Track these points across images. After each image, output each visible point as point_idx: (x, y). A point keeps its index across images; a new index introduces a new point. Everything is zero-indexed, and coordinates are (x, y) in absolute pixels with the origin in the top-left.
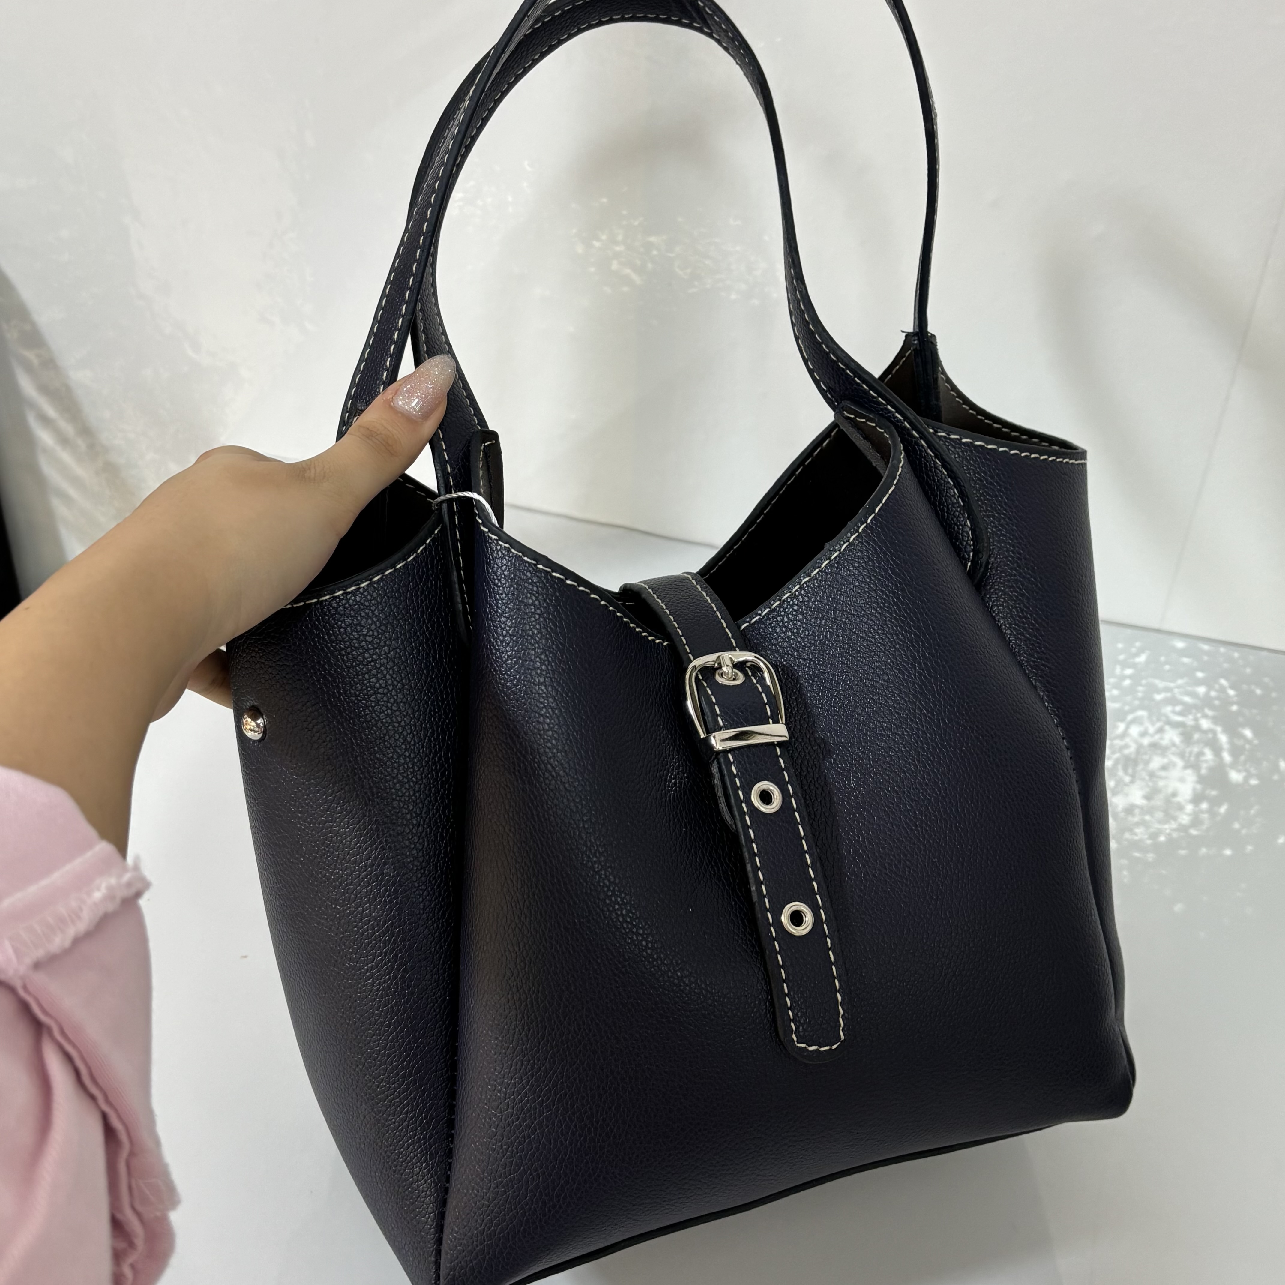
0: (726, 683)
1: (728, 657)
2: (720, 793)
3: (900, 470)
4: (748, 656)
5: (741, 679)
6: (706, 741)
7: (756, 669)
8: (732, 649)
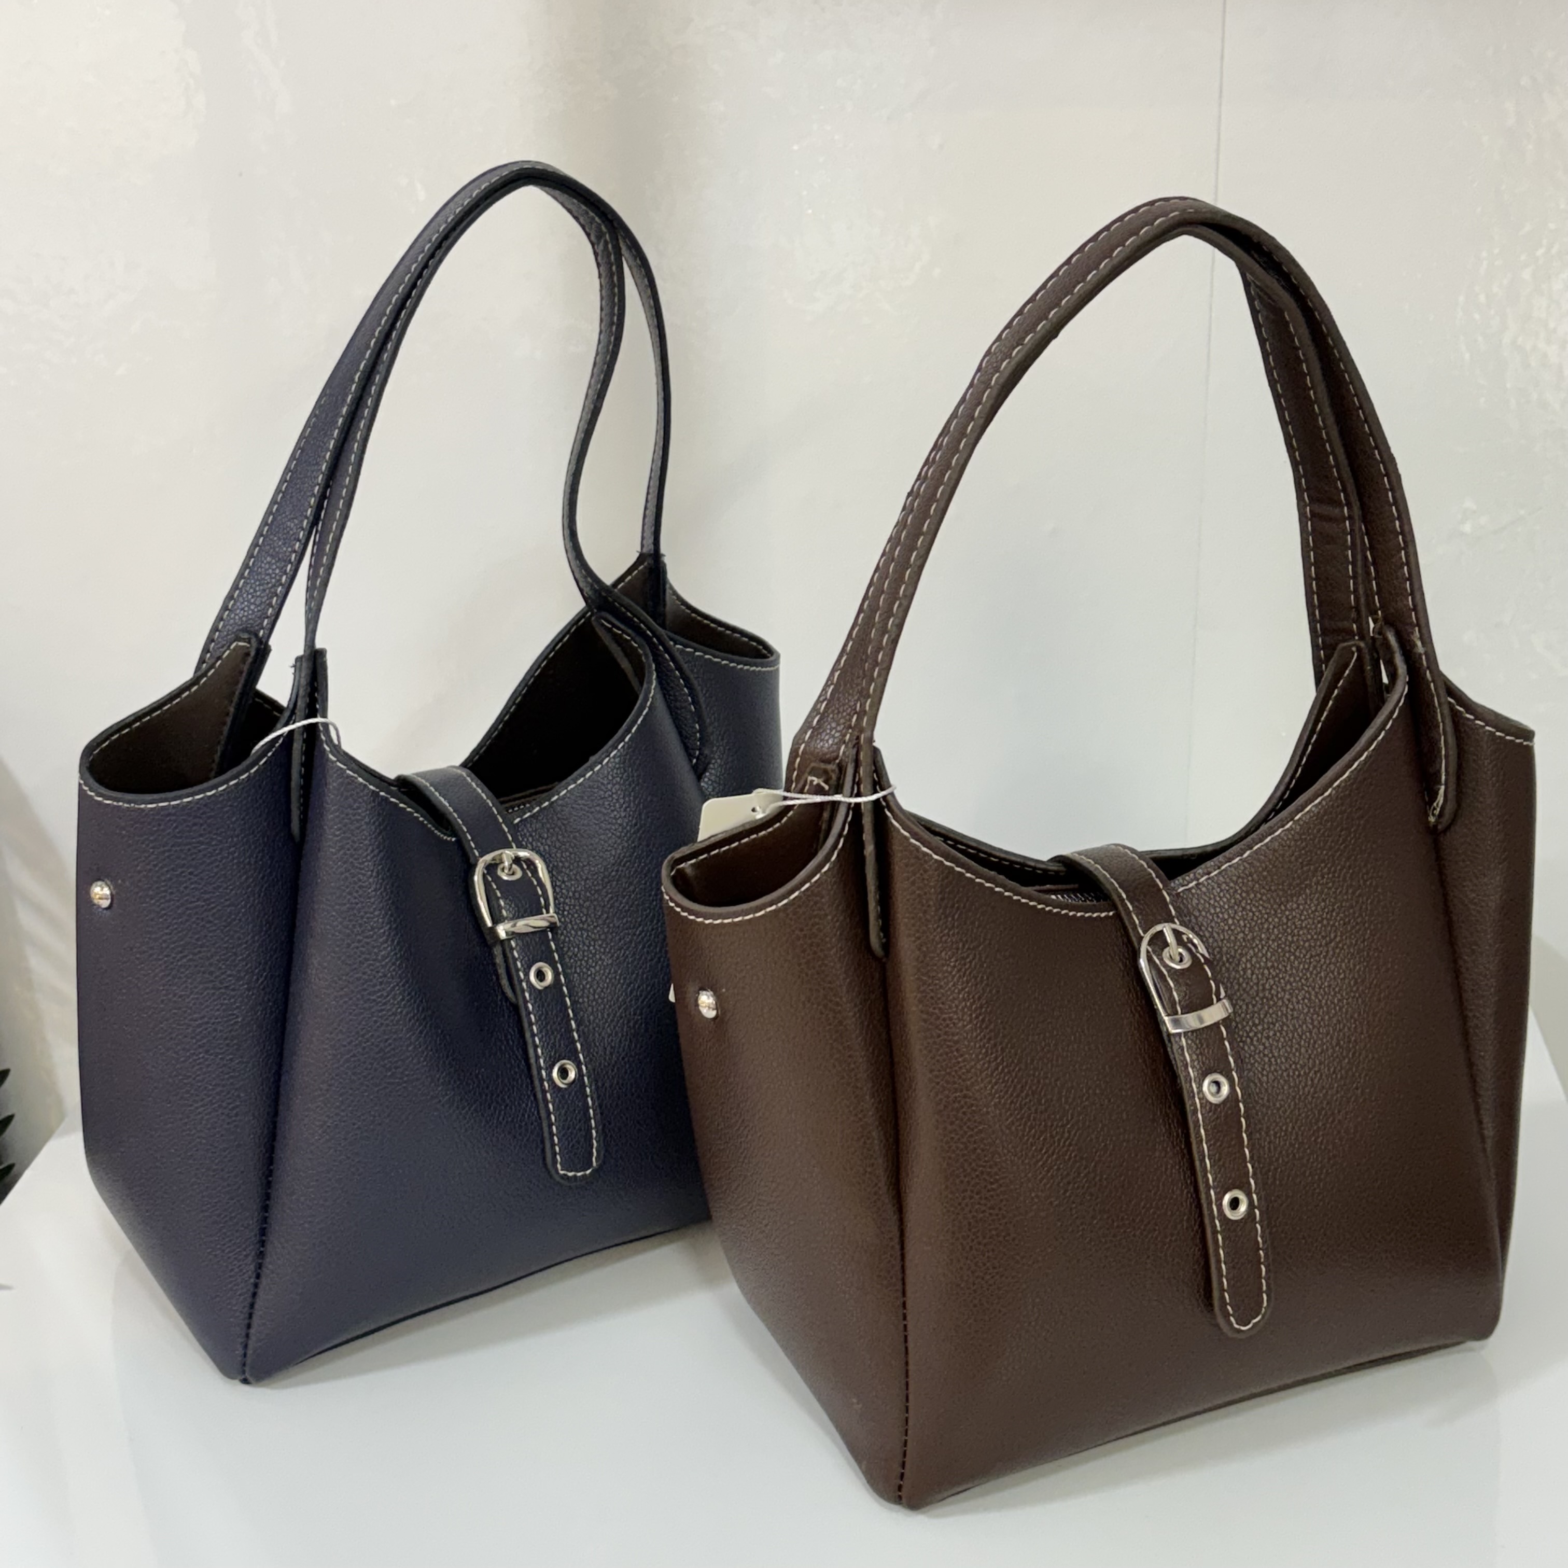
0: (505, 878)
1: (508, 855)
2: (502, 971)
3: (653, 691)
4: (523, 854)
5: (519, 874)
6: (493, 931)
7: (530, 863)
8: (509, 846)
